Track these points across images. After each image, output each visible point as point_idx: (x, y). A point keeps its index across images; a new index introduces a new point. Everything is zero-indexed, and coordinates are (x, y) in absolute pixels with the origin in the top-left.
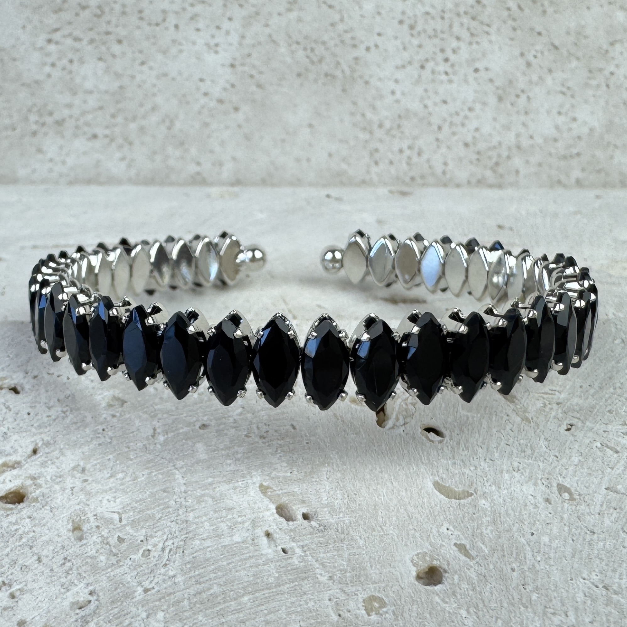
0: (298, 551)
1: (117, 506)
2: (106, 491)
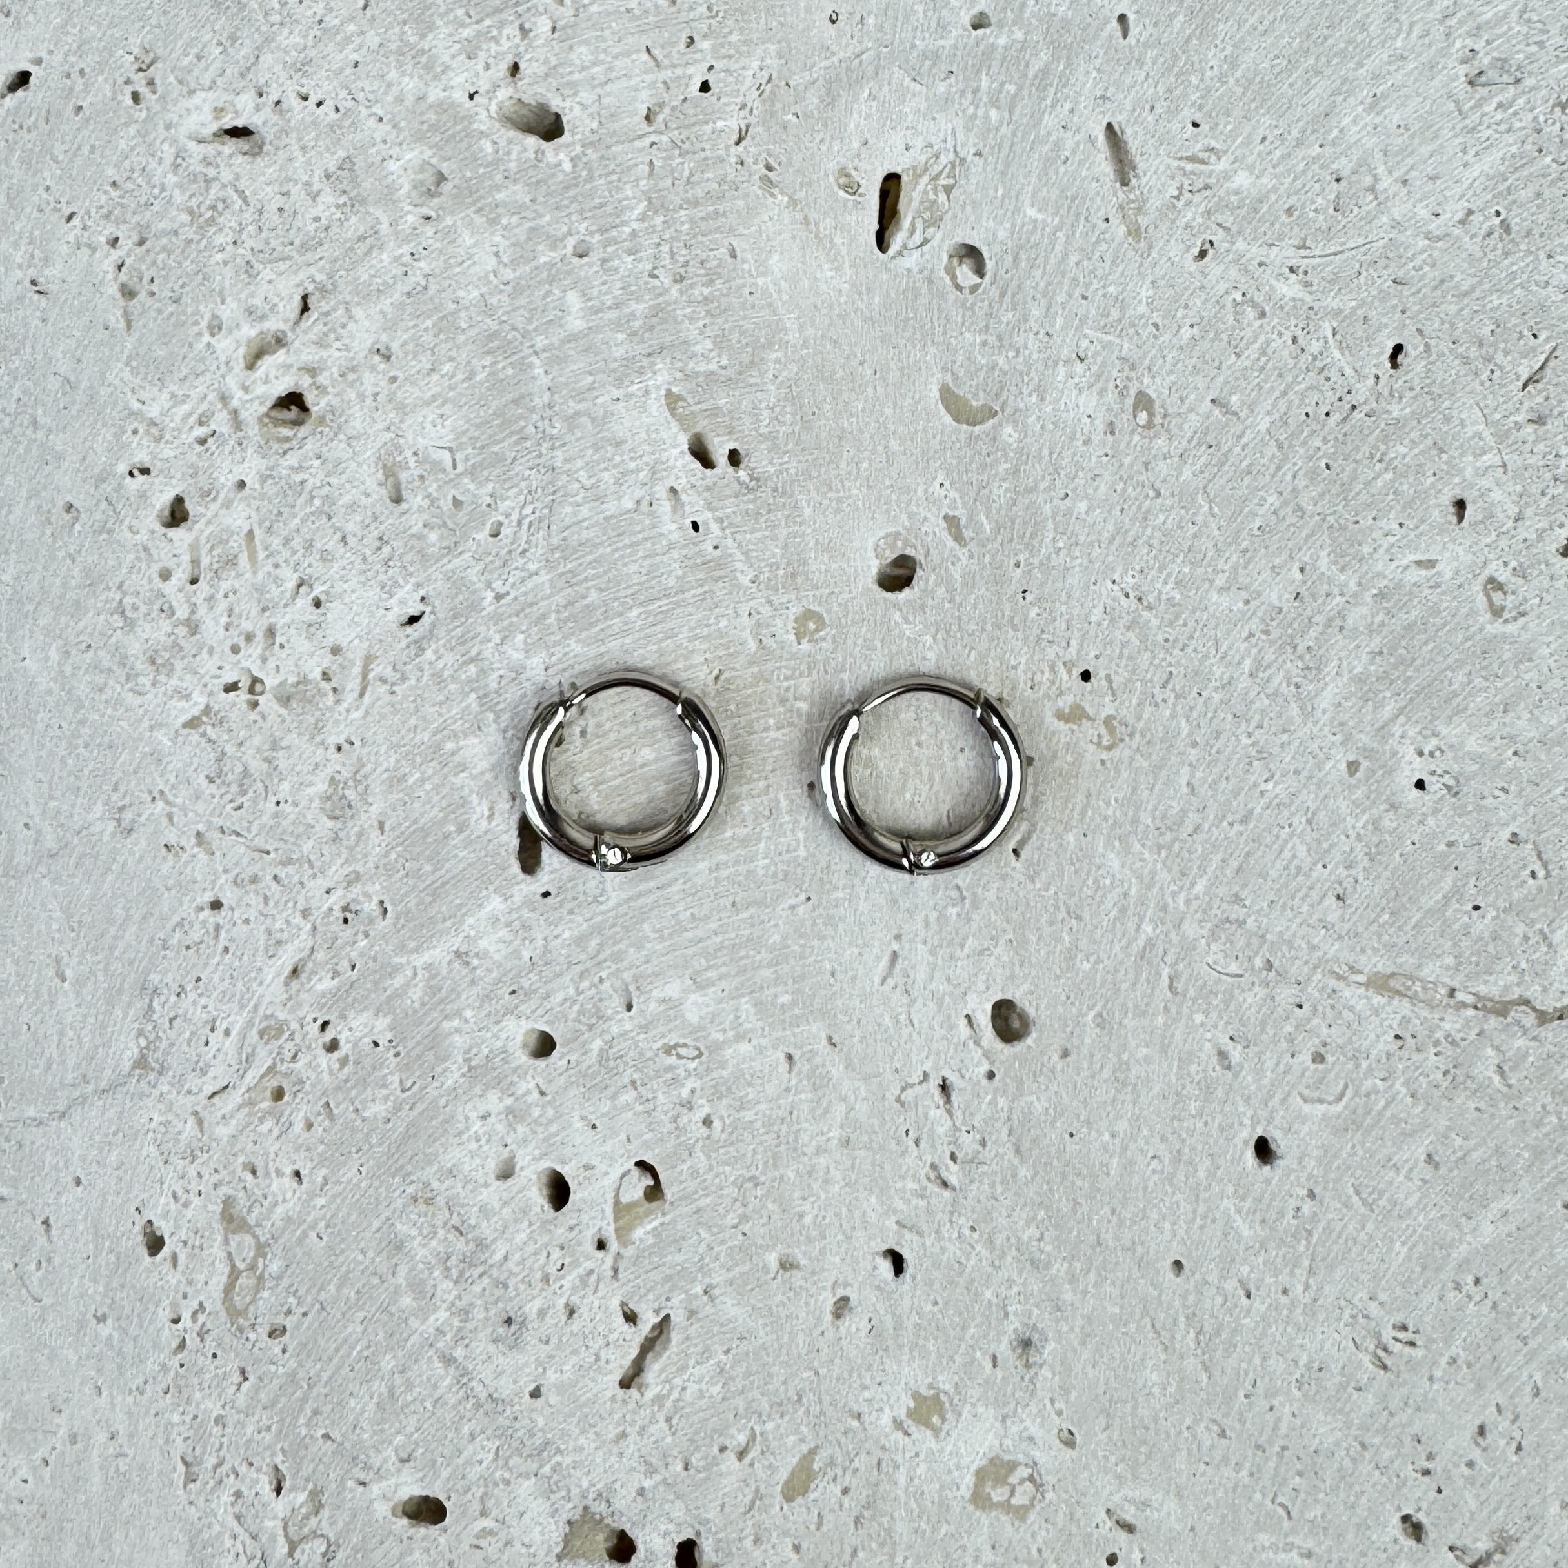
0: (714, 527)
1: (445, 433)
2: (428, 403)
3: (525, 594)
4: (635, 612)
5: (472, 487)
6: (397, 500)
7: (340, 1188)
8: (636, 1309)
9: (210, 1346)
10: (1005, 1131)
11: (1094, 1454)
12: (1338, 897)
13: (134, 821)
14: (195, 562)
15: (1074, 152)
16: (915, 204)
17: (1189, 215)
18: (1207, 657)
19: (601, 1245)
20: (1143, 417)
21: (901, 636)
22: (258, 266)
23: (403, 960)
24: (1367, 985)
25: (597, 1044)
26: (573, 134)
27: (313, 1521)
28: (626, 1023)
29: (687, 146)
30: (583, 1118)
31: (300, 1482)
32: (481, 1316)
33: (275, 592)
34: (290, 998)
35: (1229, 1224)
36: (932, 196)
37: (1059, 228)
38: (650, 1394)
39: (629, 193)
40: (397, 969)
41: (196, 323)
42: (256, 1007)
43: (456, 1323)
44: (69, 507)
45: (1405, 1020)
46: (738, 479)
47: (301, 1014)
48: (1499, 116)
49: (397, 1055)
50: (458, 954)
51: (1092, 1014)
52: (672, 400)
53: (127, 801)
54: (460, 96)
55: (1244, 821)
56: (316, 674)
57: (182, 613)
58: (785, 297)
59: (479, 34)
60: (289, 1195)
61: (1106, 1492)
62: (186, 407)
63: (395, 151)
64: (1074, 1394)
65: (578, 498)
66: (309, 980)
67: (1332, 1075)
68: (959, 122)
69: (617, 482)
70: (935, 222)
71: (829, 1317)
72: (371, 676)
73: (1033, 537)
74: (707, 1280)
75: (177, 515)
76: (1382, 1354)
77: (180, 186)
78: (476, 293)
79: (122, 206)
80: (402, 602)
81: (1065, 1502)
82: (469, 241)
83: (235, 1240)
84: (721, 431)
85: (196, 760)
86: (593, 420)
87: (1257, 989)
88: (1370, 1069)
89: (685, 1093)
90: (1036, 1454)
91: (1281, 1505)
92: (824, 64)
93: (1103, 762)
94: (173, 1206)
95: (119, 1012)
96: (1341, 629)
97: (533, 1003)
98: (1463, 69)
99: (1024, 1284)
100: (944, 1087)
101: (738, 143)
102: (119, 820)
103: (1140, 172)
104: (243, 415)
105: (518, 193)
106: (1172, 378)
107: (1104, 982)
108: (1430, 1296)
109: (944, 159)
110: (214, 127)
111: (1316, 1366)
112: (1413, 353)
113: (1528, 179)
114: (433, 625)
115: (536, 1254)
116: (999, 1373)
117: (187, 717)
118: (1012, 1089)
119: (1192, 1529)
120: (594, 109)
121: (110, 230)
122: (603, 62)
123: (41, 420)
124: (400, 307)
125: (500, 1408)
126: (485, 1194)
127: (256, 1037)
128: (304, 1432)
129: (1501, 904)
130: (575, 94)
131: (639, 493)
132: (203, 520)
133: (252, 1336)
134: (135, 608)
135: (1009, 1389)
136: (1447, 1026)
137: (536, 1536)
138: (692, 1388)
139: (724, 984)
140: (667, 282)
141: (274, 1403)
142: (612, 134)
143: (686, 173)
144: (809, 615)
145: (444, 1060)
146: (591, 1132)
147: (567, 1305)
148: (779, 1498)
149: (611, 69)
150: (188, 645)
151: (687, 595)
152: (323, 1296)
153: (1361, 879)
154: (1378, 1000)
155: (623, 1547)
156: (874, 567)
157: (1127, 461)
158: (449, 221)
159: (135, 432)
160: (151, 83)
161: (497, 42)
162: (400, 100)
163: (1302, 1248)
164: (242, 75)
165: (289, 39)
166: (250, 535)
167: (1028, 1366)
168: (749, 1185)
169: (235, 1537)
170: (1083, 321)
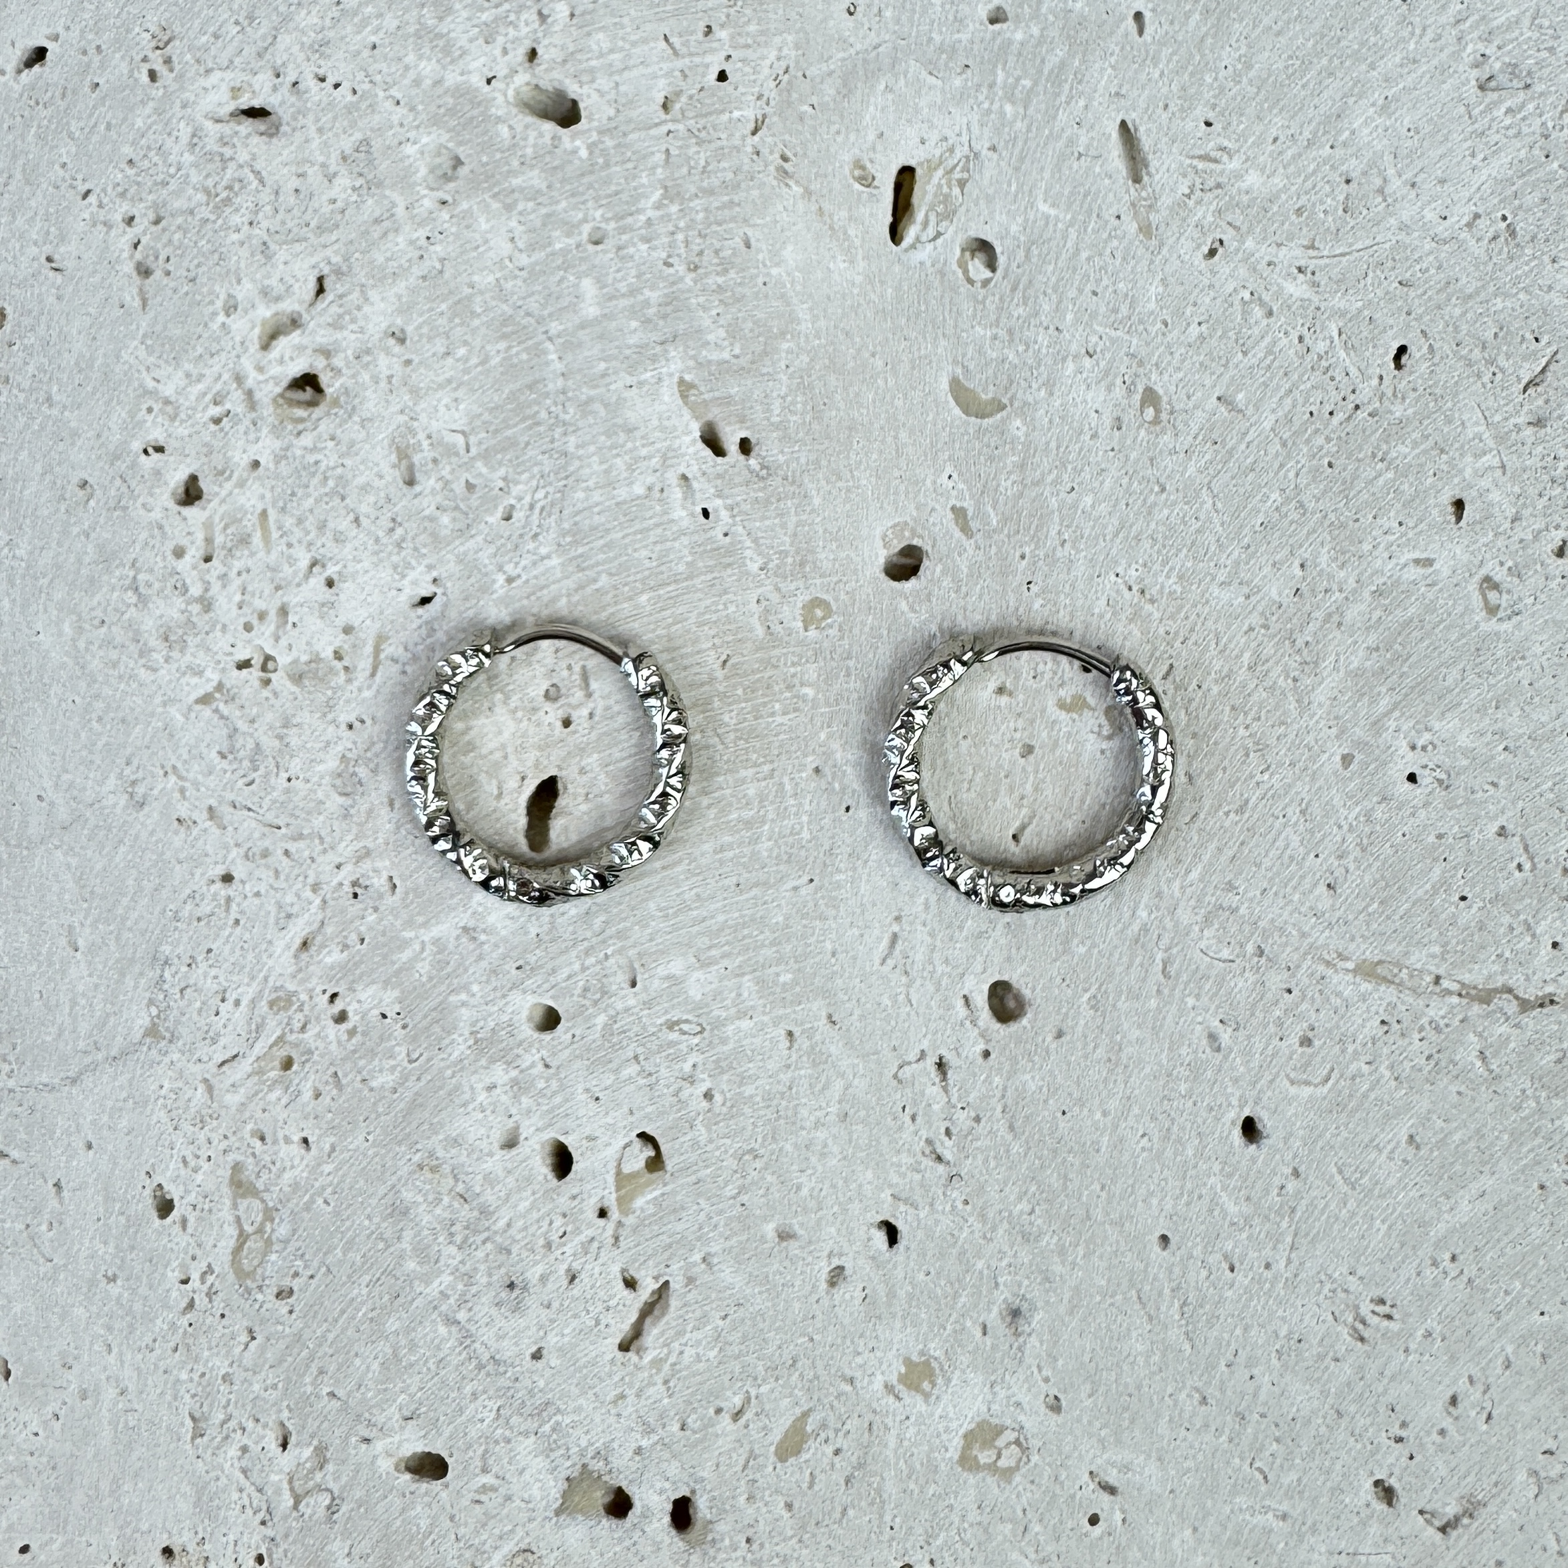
1: (459, 417)
3: (536, 577)
4: (644, 598)
5: (484, 470)
6: (411, 482)
7: (346, 1155)
8: (637, 1276)
9: (219, 1305)
10: (999, 1109)
11: (1079, 1420)
12: (1329, 885)
13: (145, 796)
14: (209, 541)
15: (1088, 147)
16: (929, 198)
17: (1200, 214)
18: (1206, 649)
19: (603, 1213)
20: (1150, 412)
21: (907, 624)
22: (273, 246)
23: (412, 934)
24: (1355, 971)
25: (601, 1019)
26: (591, 120)
27: (318, 1476)
28: (631, 999)
29: (703, 134)
30: (587, 1090)
31: (306, 1436)
32: (484, 1280)
33: (287, 571)
34: (300, 970)
35: (1214, 1201)
36: (945, 190)
37: (1071, 225)
38: (648, 1358)
39: (644, 180)
40: (406, 943)
41: (212, 303)
42: (266, 979)
43: (460, 1287)
44: (84, 484)
45: (1392, 1006)
46: (748, 467)
47: (310, 986)
48: (1508, 121)
49: (404, 1027)
50: (465, 929)
51: (1087, 996)
52: (685, 388)
53: (140, 775)
54: (477, 81)
55: (1241, 810)
56: (328, 653)
57: (195, 590)
58: (799, 288)
59: (496, 20)
60: (296, 1162)
61: (1091, 1455)
62: (200, 387)
63: (412, 135)
64: (1060, 1362)
65: (591, 483)
66: (319, 952)
67: (1318, 1059)
68: (975, 118)
69: (630, 468)
70: (949, 215)
71: (824, 1286)
72: (382, 656)
73: (1037, 530)
74: (706, 1249)
75: (191, 494)
76: (1360, 1327)
77: (195, 165)
78: (491, 279)
79: (138, 184)
80: (415, 583)
81: (1049, 1465)
82: (484, 226)
83: (243, 1204)
84: (733, 419)
85: (208, 737)
86: (606, 406)
87: (1247, 975)
88: (1356, 1052)
89: (687, 1067)
90: (1022, 1418)
91: (1260, 1470)
92: (841, 55)
93: (1103, 752)
94: (183, 1172)
95: (129, 982)
96: (1340, 624)
97: (539, 979)
98: (1475, 73)
99: (1015, 1255)
100: (941, 1065)
101: (754, 133)
102: (132, 795)
103: (1152, 169)
104: (258, 395)
105: (534, 178)
106: (1181, 375)
107: (1098, 966)
108: (1409, 1270)
109: (958, 154)
110: (232, 106)
111: (1296, 1337)
112: (1418, 355)
113: (1534, 186)
114: (445, 605)
115: (538, 1221)
116: (988, 1341)
117: (201, 692)
118: (1007, 1067)
119: (1172, 1491)
120: (612, 96)
121: (124, 208)
122: (622, 49)
123: (56, 398)
124: (413, 291)
125: (502, 1369)
126: (488, 1165)
127: (266, 1009)
128: (309, 1389)
129: (1488, 895)
130: (593, 81)
131: (650, 480)
132: (216, 501)
133: (260, 1297)
134: (149, 585)
135: (999, 1355)
136: (1431, 1012)
137: (536, 1492)
138: (689, 1352)
139: (725, 962)
140: (681, 268)
141: (281, 1361)
142: (630, 121)
143: (702, 163)
144: (817, 602)
145: (449, 1033)
146: (592, 1104)
147: (569, 1270)
148: (772, 1458)
149: (628, 56)
150: (201, 621)
151: (697, 581)
152: (330, 1260)
153: (1352, 867)
154: (1366, 986)
155: (620, 1505)
156: (882, 556)
157: (1134, 455)
158: (465, 205)
159: (150, 410)
160: (168, 61)
161: (516, 27)
162: (417, 83)
163: (1284, 1224)
164: (260, 55)
165: (308, 19)
166: (264, 514)
167: (1017, 1334)
168: (747, 1157)
169: (241, 1490)
170: (1094, 315)
